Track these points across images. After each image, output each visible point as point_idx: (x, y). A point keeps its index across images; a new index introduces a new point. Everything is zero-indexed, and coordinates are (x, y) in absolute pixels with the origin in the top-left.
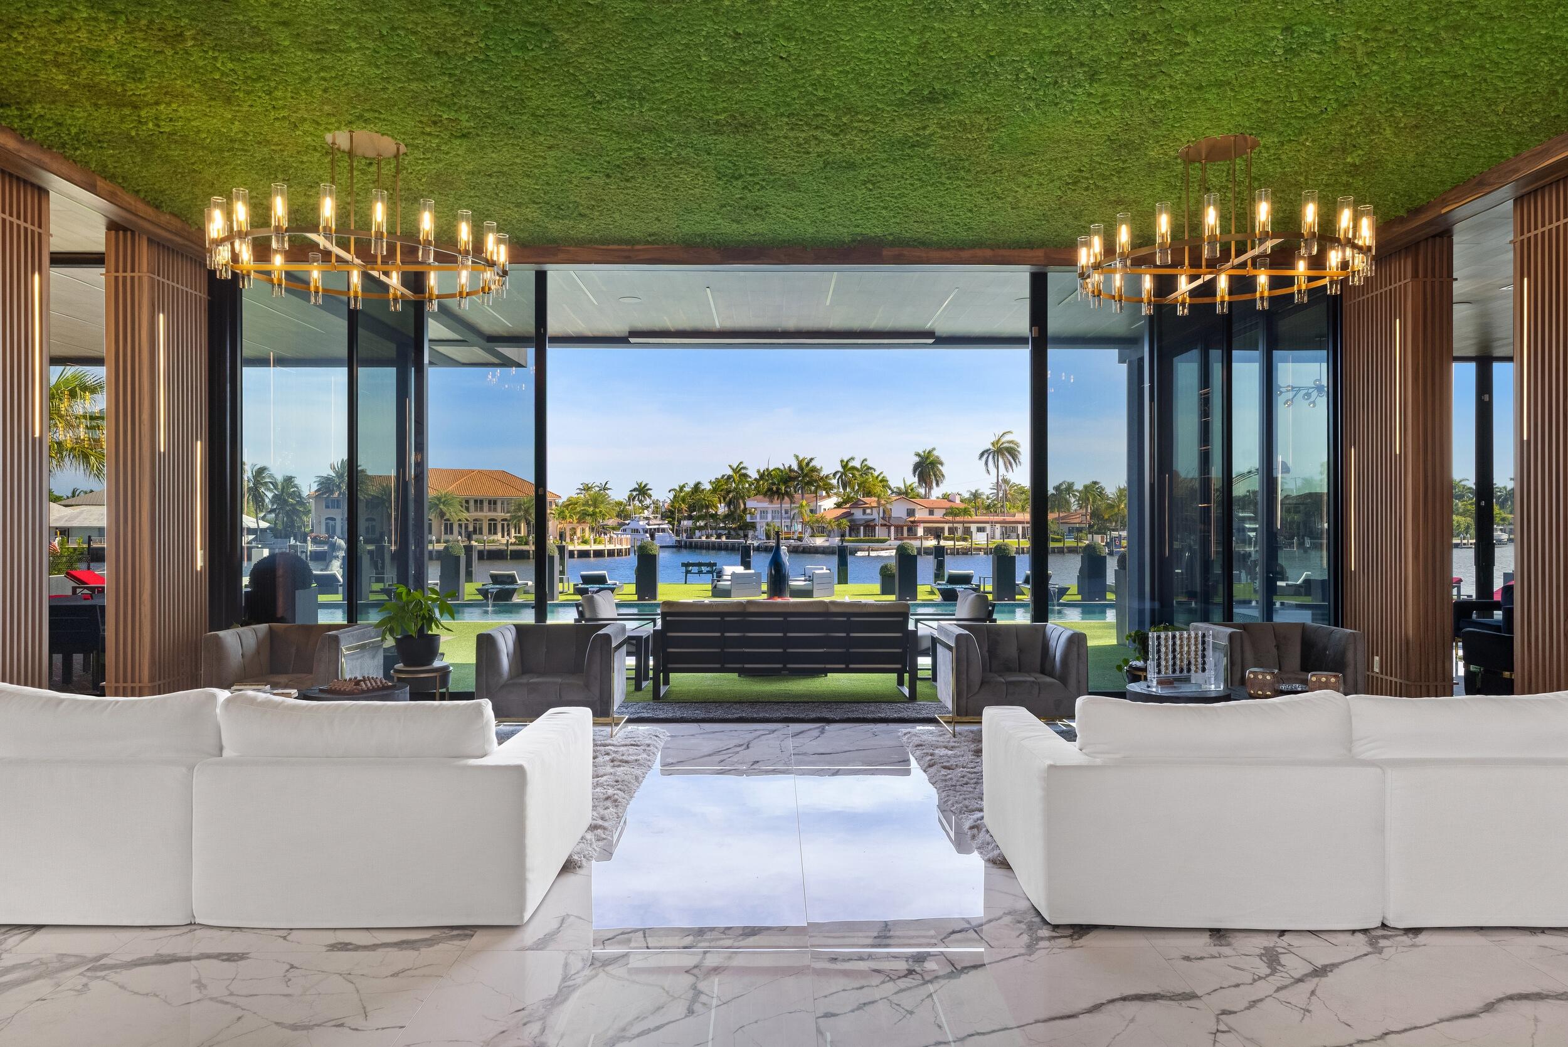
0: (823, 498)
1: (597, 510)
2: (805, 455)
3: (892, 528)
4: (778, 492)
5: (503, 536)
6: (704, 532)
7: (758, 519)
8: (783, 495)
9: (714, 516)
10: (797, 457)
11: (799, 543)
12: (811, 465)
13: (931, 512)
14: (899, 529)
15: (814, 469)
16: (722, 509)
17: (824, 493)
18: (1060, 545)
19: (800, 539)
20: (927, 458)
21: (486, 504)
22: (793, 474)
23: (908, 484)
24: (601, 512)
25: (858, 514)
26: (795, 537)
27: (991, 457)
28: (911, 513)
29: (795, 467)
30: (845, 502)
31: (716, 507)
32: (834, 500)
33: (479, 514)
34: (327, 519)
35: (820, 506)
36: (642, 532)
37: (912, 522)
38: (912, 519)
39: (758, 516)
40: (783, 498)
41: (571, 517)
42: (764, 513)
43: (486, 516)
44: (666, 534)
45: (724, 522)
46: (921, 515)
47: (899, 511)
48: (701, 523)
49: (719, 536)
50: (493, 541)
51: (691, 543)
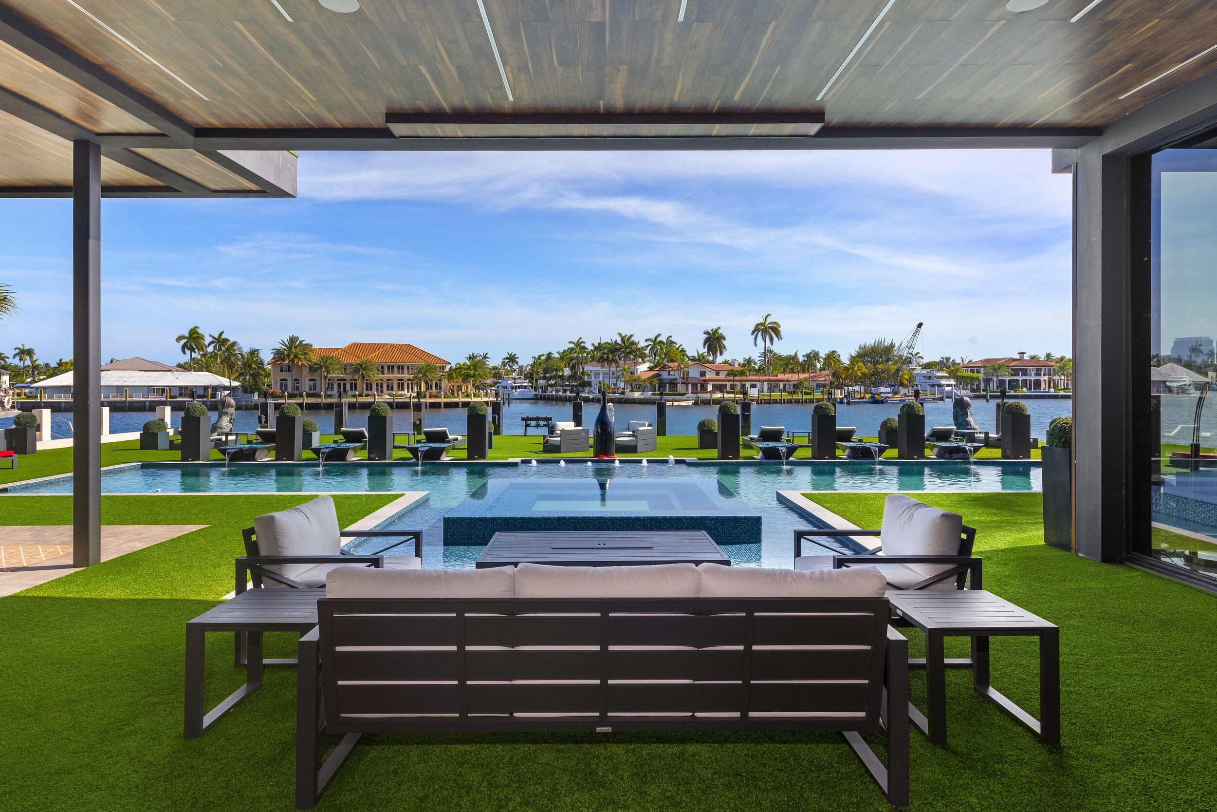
0: (640, 364)
1: (477, 373)
2: (626, 332)
3: (690, 385)
4: (607, 359)
5: (408, 392)
6: (554, 388)
7: (593, 379)
8: (611, 361)
9: (562, 377)
10: (620, 334)
11: (622, 396)
12: (631, 340)
13: (718, 374)
14: (694, 386)
15: (633, 343)
16: (567, 372)
17: (640, 360)
18: (811, 397)
19: (623, 393)
20: (714, 335)
21: (396, 369)
22: (618, 346)
23: (700, 353)
24: (479, 374)
25: (665, 375)
26: (620, 392)
27: (760, 334)
28: (703, 374)
29: (619, 341)
30: (655, 366)
31: (563, 370)
32: (648, 365)
33: (391, 376)
34: (281, 380)
35: (637, 369)
36: (510, 389)
37: (704, 381)
38: (704, 378)
39: (593, 377)
40: (611, 364)
41: (457, 378)
42: (597, 374)
43: (396, 377)
44: (527, 390)
45: (569, 381)
46: (710, 375)
47: (694, 373)
48: (553, 382)
49: (565, 391)
50: (401, 395)
51: (545, 396)
